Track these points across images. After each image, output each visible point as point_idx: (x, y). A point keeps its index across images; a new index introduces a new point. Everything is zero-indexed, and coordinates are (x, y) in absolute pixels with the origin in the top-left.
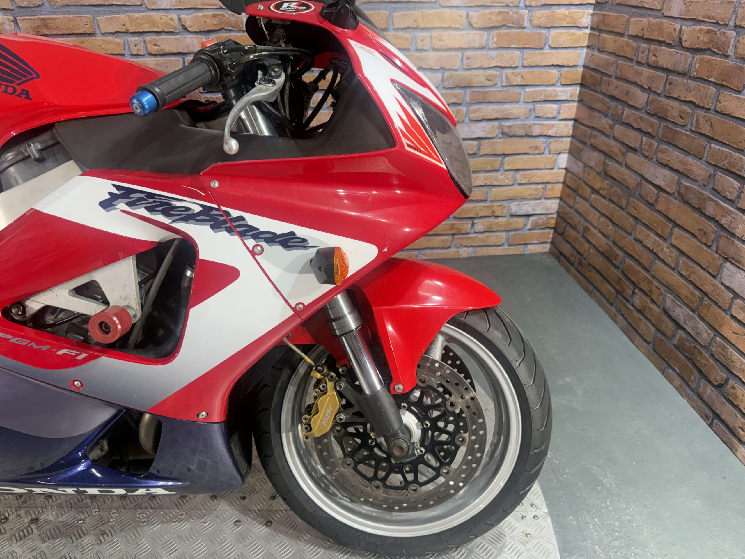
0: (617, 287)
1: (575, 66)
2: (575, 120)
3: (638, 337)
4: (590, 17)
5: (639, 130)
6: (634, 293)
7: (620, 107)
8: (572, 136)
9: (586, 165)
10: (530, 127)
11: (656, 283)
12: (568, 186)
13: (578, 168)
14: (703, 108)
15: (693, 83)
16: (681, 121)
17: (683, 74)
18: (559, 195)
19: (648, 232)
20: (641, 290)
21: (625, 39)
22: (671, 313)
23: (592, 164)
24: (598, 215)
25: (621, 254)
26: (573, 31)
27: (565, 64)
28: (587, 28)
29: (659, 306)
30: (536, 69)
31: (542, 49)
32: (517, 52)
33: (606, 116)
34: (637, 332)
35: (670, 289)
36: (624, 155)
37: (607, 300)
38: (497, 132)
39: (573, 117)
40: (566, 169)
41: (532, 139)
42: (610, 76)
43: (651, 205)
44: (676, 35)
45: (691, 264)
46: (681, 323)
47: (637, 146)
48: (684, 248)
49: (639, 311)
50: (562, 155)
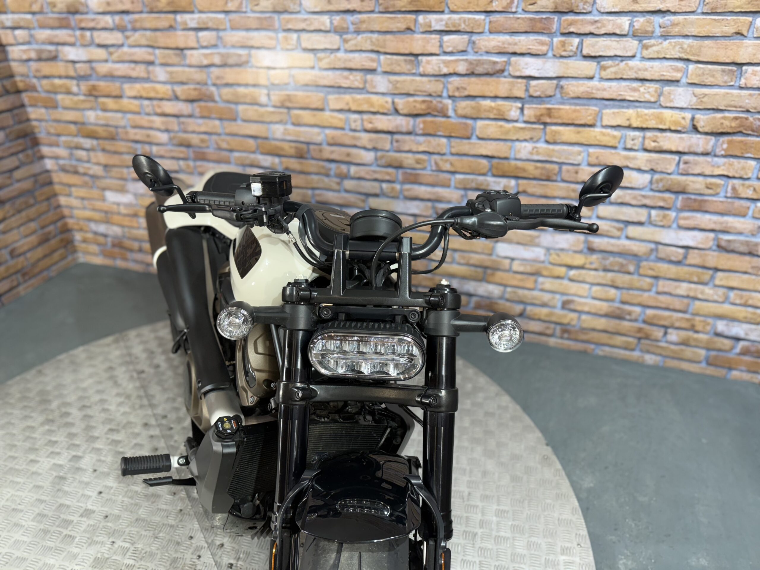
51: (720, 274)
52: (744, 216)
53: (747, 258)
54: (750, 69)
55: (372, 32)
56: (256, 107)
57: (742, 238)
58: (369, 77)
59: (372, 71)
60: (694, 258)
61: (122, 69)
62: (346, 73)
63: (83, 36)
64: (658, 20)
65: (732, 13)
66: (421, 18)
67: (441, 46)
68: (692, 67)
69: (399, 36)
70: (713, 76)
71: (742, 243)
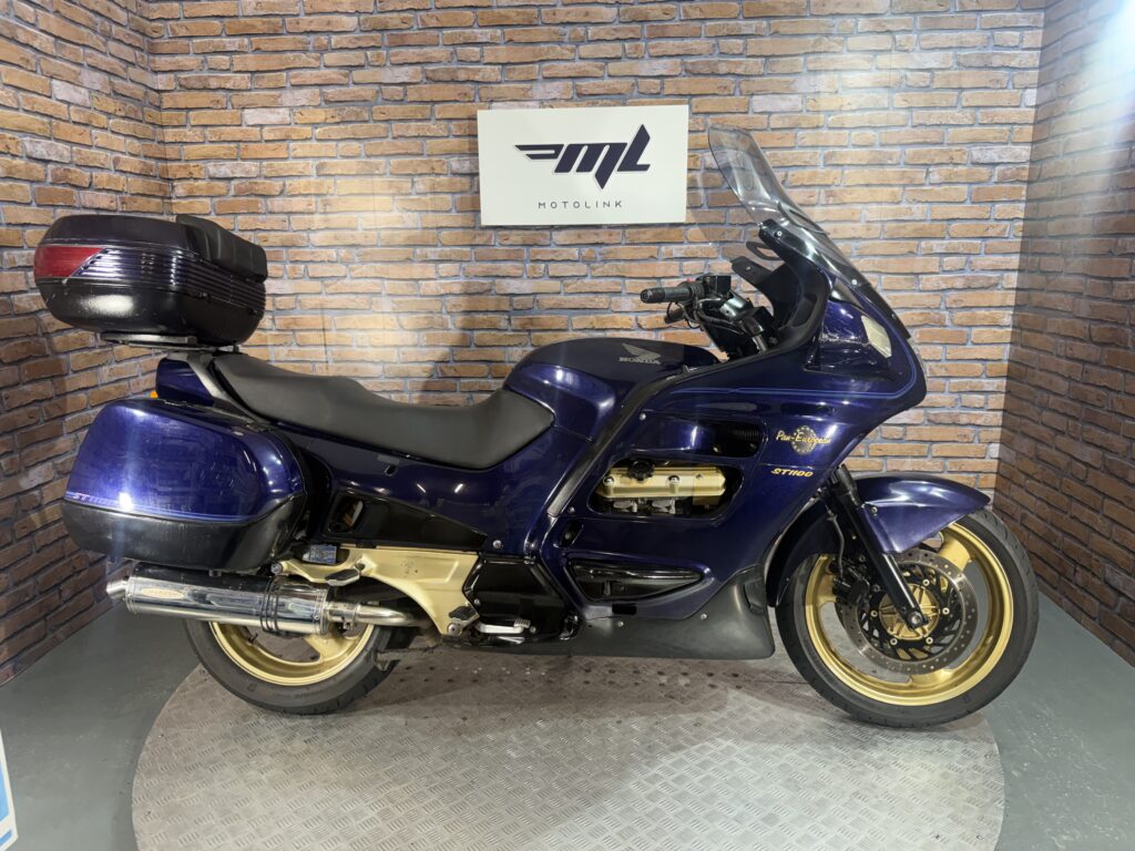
0: (1060, 570)
1: (999, 360)
2: (1004, 410)
3: (1084, 616)
4: (1011, 318)
5: (1064, 414)
6: (1075, 571)
7: (1046, 395)
8: (1002, 426)
9: (1018, 453)
10: (957, 415)
11: (1095, 556)
12: (1002, 476)
13: (1010, 456)
14: (1114, 391)
15: (1104, 371)
16: (1098, 403)
17: (1096, 364)
18: (993, 486)
19: (1082, 508)
20: (1083, 567)
21: (1044, 336)
22: (1111, 583)
23: (1025, 450)
24: (1034, 499)
25: (1060, 534)
26: (994, 329)
27: (989, 357)
28: (1008, 326)
29: (1099, 579)
30: (960, 363)
31: (964, 344)
32: (940, 347)
33: (1033, 404)
34: (1083, 611)
35: (1107, 558)
36: (1053, 438)
37: (1051, 586)
38: (922, 419)
39: (1002, 407)
40: (999, 459)
41: (959, 428)
42: (1033, 368)
43: (1082, 482)
44: (1086, 332)
45: (1123, 530)
46: (1121, 589)
47: (1065, 428)
48: (1114, 516)
49: (1082, 588)
50: (993, 445)
51: (935, 446)
52: (943, 392)
53: (953, 428)
54: (925, 277)
55: (618, 260)
56: (493, 332)
57: (946, 411)
58: (614, 298)
59: (618, 293)
60: (912, 434)
61: (338, 301)
62: (591, 296)
63: (294, 269)
64: (853, 244)
65: (904, 238)
66: (663, 248)
67: (681, 270)
68: (883, 277)
69: (642, 263)
70: (899, 283)
71: (945, 415)
